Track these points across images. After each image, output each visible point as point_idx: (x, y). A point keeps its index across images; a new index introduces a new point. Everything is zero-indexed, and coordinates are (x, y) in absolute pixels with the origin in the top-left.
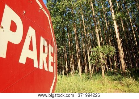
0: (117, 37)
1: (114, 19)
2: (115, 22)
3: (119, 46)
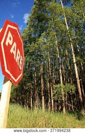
0: (77, 77)
1: (75, 63)
2: (75, 65)
3: (78, 85)
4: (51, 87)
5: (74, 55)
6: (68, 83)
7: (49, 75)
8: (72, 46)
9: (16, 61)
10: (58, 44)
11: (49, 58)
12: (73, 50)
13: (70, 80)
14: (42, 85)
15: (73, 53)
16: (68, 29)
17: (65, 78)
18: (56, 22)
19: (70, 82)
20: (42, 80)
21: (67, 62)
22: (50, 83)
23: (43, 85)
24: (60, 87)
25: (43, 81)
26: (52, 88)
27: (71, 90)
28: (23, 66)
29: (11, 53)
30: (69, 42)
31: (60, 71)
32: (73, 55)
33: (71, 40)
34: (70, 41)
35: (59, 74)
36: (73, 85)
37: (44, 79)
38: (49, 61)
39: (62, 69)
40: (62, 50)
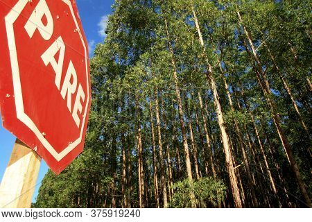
0: (227, 160)
2: (223, 129)
3: (232, 180)
4: (163, 188)
5: (219, 107)
6: (204, 175)
7: (158, 158)
8: (213, 83)
9: (63, 94)
10: (179, 80)
11: (157, 116)
12: (215, 93)
13: (210, 168)
14: (141, 183)
15: (218, 103)
16: (202, 44)
17: (199, 164)
18: (173, 28)
19: (211, 174)
20: (141, 170)
21: (203, 124)
22: (159, 177)
23: (143, 183)
24: (186, 186)
25: (143, 172)
26: (165, 189)
27: (215, 193)
28: (84, 116)
29: (46, 64)
30: (207, 75)
31: (186, 145)
32: (216, 107)
33: (210, 70)
34: (208, 72)
35: (183, 155)
36: (217, 182)
37: (145, 167)
38: (158, 121)
39: (189, 141)
40: (189, 96)
